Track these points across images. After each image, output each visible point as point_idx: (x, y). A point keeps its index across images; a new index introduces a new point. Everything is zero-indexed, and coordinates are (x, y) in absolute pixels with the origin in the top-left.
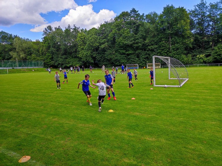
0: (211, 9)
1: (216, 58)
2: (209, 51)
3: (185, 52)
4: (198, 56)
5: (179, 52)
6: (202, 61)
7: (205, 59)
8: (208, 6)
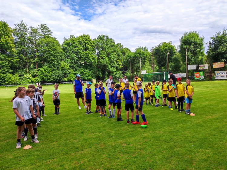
0: (31, 32)
1: (43, 78)
2: (34, 72)
3: (11, 71)
4: (25, 76)
5: (4, 70)
6: (30, 81)
7: (33, 79)
8: (29, 29)
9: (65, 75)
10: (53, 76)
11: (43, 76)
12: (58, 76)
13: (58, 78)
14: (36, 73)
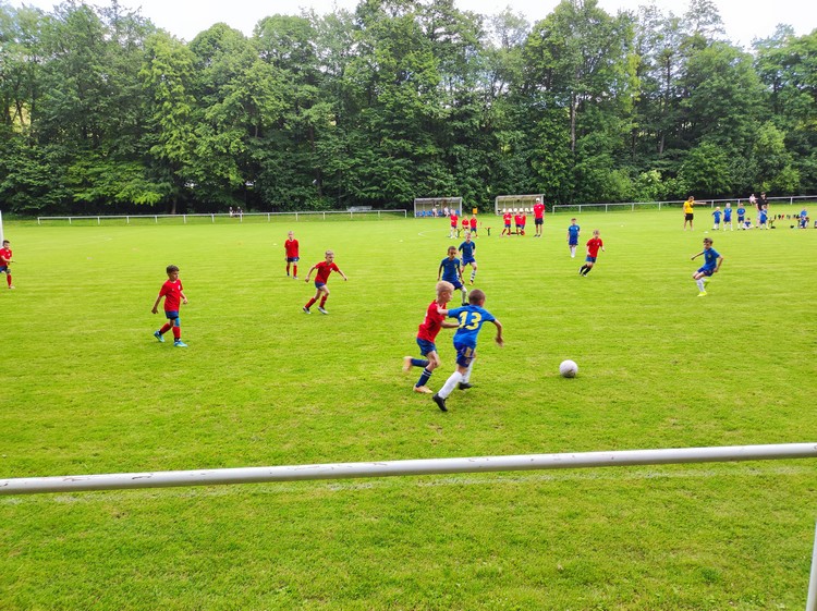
5: (603, 159)
6: (655, 191)
7: (662, 186)
9: (766, 172)
10: (731, 175)
11: (700, 176)
12: (745, 176)
13: (742, 181)
14: (668, 166)
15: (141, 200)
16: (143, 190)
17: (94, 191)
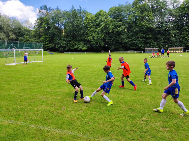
15: (83, 49)
16: (83, 47)
17: (74, 47)
